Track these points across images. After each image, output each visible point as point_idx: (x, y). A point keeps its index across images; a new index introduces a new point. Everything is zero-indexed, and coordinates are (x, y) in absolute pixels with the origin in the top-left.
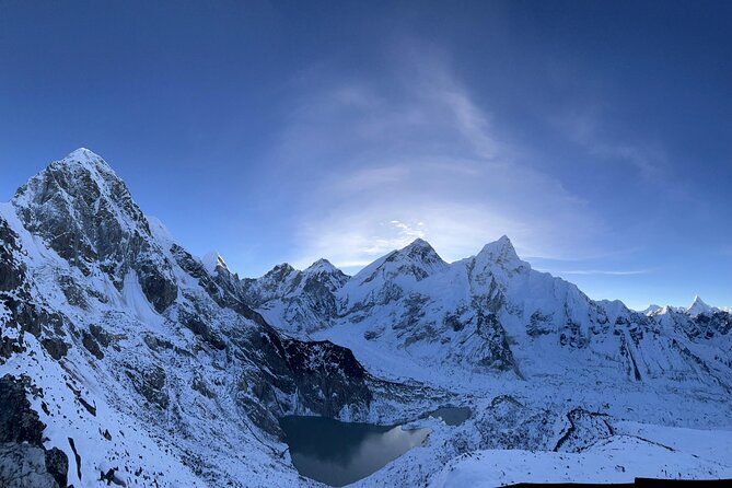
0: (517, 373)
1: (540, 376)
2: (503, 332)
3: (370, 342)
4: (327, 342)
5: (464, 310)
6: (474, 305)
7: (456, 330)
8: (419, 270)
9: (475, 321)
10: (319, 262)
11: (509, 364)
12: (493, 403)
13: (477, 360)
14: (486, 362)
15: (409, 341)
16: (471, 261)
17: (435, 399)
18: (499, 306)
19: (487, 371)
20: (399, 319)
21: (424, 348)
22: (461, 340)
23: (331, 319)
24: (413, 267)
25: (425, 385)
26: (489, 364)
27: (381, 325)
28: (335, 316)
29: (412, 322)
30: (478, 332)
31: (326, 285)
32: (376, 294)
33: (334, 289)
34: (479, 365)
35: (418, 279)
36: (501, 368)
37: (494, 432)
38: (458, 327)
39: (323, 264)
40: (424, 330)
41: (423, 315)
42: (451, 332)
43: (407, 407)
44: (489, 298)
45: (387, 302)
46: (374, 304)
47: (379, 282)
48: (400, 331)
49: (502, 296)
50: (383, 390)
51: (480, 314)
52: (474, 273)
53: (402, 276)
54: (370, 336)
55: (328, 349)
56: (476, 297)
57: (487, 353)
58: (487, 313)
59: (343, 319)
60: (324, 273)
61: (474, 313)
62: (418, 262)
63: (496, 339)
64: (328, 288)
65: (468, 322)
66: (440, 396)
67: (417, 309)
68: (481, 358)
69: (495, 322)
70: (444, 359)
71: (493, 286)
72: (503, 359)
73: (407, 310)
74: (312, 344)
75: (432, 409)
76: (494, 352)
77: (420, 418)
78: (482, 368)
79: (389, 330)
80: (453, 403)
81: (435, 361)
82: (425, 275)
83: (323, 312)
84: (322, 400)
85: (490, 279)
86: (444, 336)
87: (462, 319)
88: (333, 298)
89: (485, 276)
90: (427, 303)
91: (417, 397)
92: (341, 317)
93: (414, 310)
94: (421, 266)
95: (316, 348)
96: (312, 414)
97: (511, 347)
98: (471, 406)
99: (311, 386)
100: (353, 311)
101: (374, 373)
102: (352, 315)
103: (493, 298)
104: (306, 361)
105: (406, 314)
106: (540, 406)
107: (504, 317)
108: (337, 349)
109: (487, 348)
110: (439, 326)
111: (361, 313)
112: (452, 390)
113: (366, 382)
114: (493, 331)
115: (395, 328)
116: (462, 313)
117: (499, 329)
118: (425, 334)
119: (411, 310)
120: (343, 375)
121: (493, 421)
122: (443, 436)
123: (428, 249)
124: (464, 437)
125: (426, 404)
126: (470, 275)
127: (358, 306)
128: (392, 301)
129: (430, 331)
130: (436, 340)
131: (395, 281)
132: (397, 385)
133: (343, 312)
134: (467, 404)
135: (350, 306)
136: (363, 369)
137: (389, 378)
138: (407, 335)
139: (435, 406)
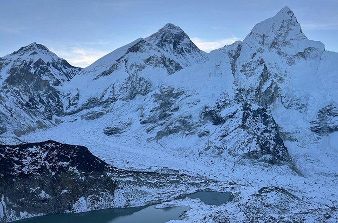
0: (294, 168)
1: (325, 174)
2: (277, 128)
3: (112, 138)
4: (50, 142)
5: (226, 104)
6: (238, 98)
7: (215, 124)
8: (171, 62)
9: (240, 115)
10: (30, 47)
11: (282, 159)
12: (260, 191)
13: (241, 153)
14: (252, 155)
15: (160, 135)
16: (235, 48)
17: (192, 184)
18: (272, 99)
19: (254, 163)
20: (148, 114)
21: (178, 141)
22: (222, 133)
23: (55, 117)
24: (163, 58)
25: (181, 173)
26: (256, 158)
27: (125, 120)
28: (60, 113)
29: (164, 116)
30: (243, 126)
31: (44, 78)
32: (117, 89)
33: (58, 83)
34: (244, 157)
35: (170, 72)
36: (272, 162)
37: (261, 215)
38: (218, 121)
39: (38, 50)
40: (178, 124)
41: (176, 109)
42: (209, 126)
43: (161, 190)
44: (259, 90)
45: (132, 96)
46: (115, 100)
47: (121, 76)
48: (150, 126)
49: (277, 88)
50: (131, 179)
51: (246, 108)
52: (239, 63)
53: (149, 69)
54: (110, 132)
55: (52, 149)
56: (240, 90)
57: (254, 146)
58: (255, 107)
59: (73, 117)
60: (40, 62)
61: (239, 107)
62: (168, 52)
63: (267, 134)
64: (47, 82)
65: (231, 117)
66: (198, 182)
67: (170, 104)
68: (246, 151)
69: (266, 117)
70: (202, 150)
71: (265, 76)
72: (274, 153)
73: (158, 105)
74: (24, 147)
75: (189, 192)
76: (262, 146)
77: (176, 199)
78: (247, 161)
79: (137, 125)
80: (214, 188)
81: (192, 152)
82: (178, 67)
83: (42, 110)
84: (45, 200)
85: (260, 69)
86: (202, 129)
87: (223, 113)
88: (56, 94)
89: (253, 66)
90: (181, 97)
91: (172, 182)
92: (70, 114)
93: (166, 105)
94: (173, 57)
95: (33, 150)
96: (30, 216)
97: (287, 143)
98: (233, 192)
99: (27, 191)
100: (86, 106)
101: (119, 165)
102: (85, 112)
103: (264, 90)
104: (16, 166)
105: (157, 109)
106: (323, 202)
107: (277, 112)
108: (67, 148)
109: (254, 143)
110: (195, 120)
111: (98, 109)
112: (212, 178)
113: (108, 174)
114: (262, 126)
115: (143, 123)
116: (223, 107)
117: (271, 125)
118: (179, 128)
119: (162, 105)
120: (77, 171)
121: (259, 205)
122: (202, 212)
123: (182, 36)
124: (226, 215)
125: (183, 187)
126: (233, 65)
127: (92, 102)
128: (138, 97)
129: (186, 126)
130: (192, 134)
131: (141, 74)
132: (148, 173)
133: (72, 108)
134: (228, 190)
135: (81, 102)
136: (103, 163)
137: (138, 168)
138: (158, 129)
139: (193, 190)
